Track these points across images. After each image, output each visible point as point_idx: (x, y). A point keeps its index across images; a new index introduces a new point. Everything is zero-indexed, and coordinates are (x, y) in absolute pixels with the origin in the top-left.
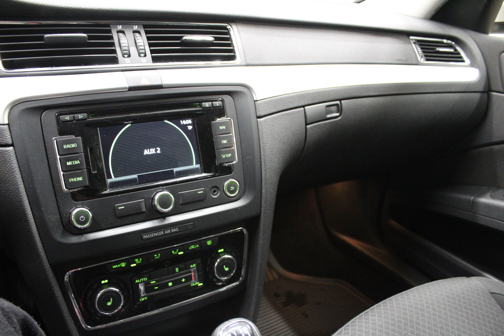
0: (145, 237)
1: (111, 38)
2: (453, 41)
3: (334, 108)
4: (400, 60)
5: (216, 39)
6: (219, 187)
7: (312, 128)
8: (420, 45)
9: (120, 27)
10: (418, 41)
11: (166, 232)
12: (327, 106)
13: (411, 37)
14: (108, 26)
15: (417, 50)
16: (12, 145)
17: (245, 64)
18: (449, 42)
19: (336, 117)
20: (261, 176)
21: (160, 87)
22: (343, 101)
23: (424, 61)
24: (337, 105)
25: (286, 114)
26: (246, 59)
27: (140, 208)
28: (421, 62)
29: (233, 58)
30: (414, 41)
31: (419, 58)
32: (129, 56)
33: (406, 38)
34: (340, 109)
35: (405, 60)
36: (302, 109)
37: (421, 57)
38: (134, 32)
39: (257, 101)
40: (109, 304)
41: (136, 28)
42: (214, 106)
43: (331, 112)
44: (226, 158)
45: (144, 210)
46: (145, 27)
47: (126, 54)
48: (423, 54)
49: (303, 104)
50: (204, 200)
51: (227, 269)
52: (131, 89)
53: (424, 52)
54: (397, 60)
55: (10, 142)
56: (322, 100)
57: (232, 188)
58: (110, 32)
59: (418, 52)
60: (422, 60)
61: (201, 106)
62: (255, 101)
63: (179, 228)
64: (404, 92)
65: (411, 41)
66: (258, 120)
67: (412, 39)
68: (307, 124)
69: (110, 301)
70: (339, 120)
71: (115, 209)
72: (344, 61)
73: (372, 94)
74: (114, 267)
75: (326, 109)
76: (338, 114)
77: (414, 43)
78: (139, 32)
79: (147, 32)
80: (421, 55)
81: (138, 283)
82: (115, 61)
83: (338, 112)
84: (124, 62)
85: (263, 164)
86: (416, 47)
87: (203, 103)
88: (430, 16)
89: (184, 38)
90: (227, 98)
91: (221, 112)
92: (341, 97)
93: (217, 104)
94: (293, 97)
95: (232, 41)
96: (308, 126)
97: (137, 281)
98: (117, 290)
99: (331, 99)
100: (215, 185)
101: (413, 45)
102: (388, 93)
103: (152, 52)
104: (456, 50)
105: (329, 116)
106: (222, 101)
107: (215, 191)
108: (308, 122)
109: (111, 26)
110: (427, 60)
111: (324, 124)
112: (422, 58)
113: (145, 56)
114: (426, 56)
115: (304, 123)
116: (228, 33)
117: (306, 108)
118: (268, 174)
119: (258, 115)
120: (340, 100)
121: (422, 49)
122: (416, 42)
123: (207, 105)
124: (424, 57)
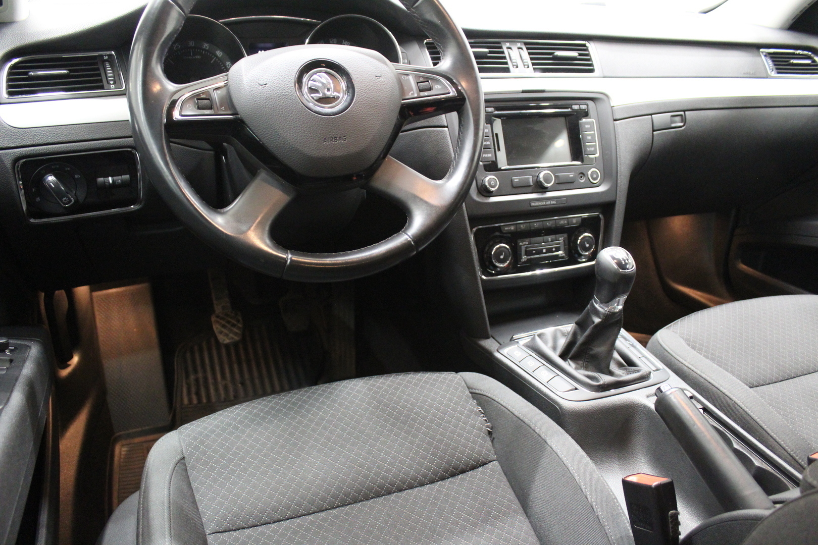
0: (533, 204)
1: (503, 53)
2: (809, 51)
3: (678, 119)
4: (747, 74)
5: (580, 55)
6: (584, 173)
7: (658, 134)
8: (771, 58)
9: (508, 45)
10: (770, 53)
11: (547, 203)
12: (673, 116)
13: (761, 50)
14: (499, 43)
15: (768, 64)
16: (447, 127)
17: (602, 76)
18: (806, 52)
19: (680, 127)
20: (617, 168)
21: (543, 91)
22: (686, 113)
23: (775, 74)
24: (681, 115)
25: (637, 120)
26: (603, 72)
27: (529, 182)
28: (772, 75)
29: (592, 71)
30: (764, 54)
31: (769, 72)
32: (517, 67)
33: (755, 51)
34: (684, 120)
35: (752, 73)
36: (650, 116)
37: (771, 70)
38: (519, 48)
39: (613, 107)
40: (502, 257)
41: (519, 45)
42: (581, 108)
43: (675, 122)
44: (590, 151)
45: (532, 184)
46: (526, 44)
47: (515, 65)
48: (774, 67)
49: (651, 112)
50: (573, 182)
51: (587, 245)
52: (524, 92)
53: (775, 65)
54: (744, 73)
55: (446, 125)
56: (667, 110)
57: (595, 176)
58: (501, 48)
59: (769, 65)
60: (774, 74)
61: (571, 108)
62: (612, 107)
63: (557, 201)
64: (749, 105)
65: (761, 53)
66: (615, 122)
67: (762, 52)
68: (654, 131)
69: (502, 255)
70: (682, 130)
71: (512, 181)
72: (688, 75)
73: (716, 106)
74: (506, 229)
75: (671, 119)
76: (682, 124)
77: (765, 56)
78: (521, 49)
79: (528, 49)
80: (771, 68)
81: (521, 245)
82: (507, 70)
83: (682, 122)
84: (514, 72)
85: (618, 159)
86: (766, 60)
87: (573, 106)
88: (787, 25)
89: (556, 54)
90: (590, 103)
91: (586, 114)
92: (685, 108)
93: (583, 107)
94: (642, 106)
95: (590, 56)
96: (655, 133)
97: (521, 244)
98: (508, 247)
99: (676, 109)
100: (582, 172)
101: (763, 57)
102: (732, 106)
103: (533, 64)
104: (814, 61)
105: (673, 125)
106: (587, 105)
107: (581, 177)
108: (655, 128)
109: (502, 43)
110: (778, 73)
111: (669, 132)
112: (773, 71)
113: (528, 67)
114: (777, 69)
115: (651, 130)
116: (587, 50)
117: (653, 116)
118: (622, 168)
119: (615, 118)
120: (684, 111)
121: (773, 61)
122: (768, 55)
123: (576, 107)
124: (775, 70)
